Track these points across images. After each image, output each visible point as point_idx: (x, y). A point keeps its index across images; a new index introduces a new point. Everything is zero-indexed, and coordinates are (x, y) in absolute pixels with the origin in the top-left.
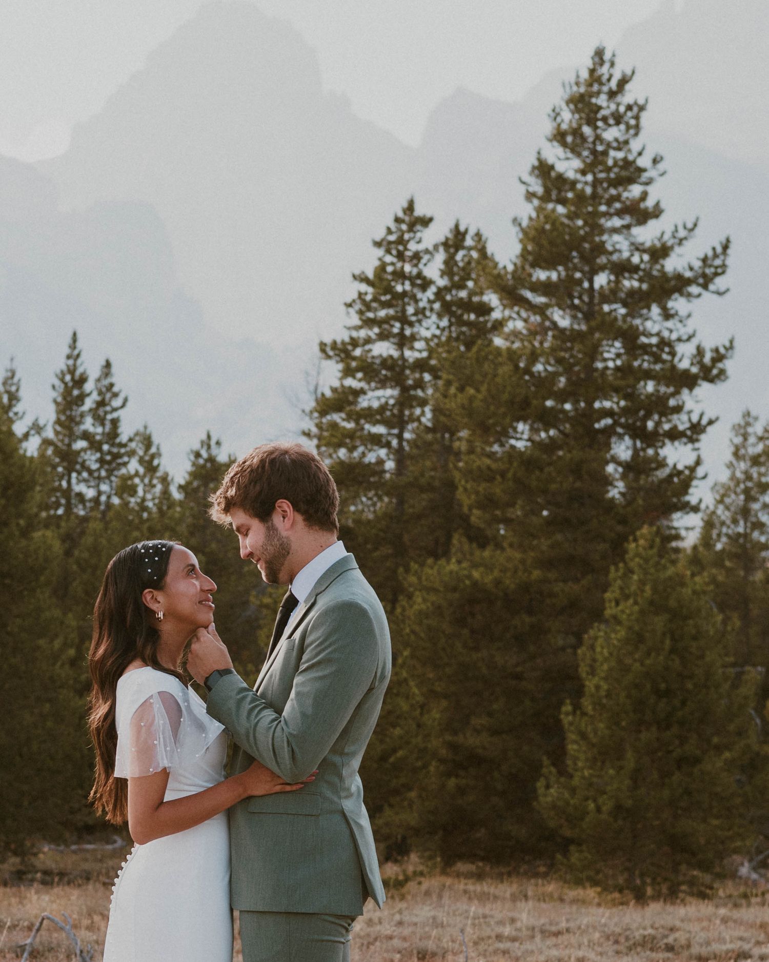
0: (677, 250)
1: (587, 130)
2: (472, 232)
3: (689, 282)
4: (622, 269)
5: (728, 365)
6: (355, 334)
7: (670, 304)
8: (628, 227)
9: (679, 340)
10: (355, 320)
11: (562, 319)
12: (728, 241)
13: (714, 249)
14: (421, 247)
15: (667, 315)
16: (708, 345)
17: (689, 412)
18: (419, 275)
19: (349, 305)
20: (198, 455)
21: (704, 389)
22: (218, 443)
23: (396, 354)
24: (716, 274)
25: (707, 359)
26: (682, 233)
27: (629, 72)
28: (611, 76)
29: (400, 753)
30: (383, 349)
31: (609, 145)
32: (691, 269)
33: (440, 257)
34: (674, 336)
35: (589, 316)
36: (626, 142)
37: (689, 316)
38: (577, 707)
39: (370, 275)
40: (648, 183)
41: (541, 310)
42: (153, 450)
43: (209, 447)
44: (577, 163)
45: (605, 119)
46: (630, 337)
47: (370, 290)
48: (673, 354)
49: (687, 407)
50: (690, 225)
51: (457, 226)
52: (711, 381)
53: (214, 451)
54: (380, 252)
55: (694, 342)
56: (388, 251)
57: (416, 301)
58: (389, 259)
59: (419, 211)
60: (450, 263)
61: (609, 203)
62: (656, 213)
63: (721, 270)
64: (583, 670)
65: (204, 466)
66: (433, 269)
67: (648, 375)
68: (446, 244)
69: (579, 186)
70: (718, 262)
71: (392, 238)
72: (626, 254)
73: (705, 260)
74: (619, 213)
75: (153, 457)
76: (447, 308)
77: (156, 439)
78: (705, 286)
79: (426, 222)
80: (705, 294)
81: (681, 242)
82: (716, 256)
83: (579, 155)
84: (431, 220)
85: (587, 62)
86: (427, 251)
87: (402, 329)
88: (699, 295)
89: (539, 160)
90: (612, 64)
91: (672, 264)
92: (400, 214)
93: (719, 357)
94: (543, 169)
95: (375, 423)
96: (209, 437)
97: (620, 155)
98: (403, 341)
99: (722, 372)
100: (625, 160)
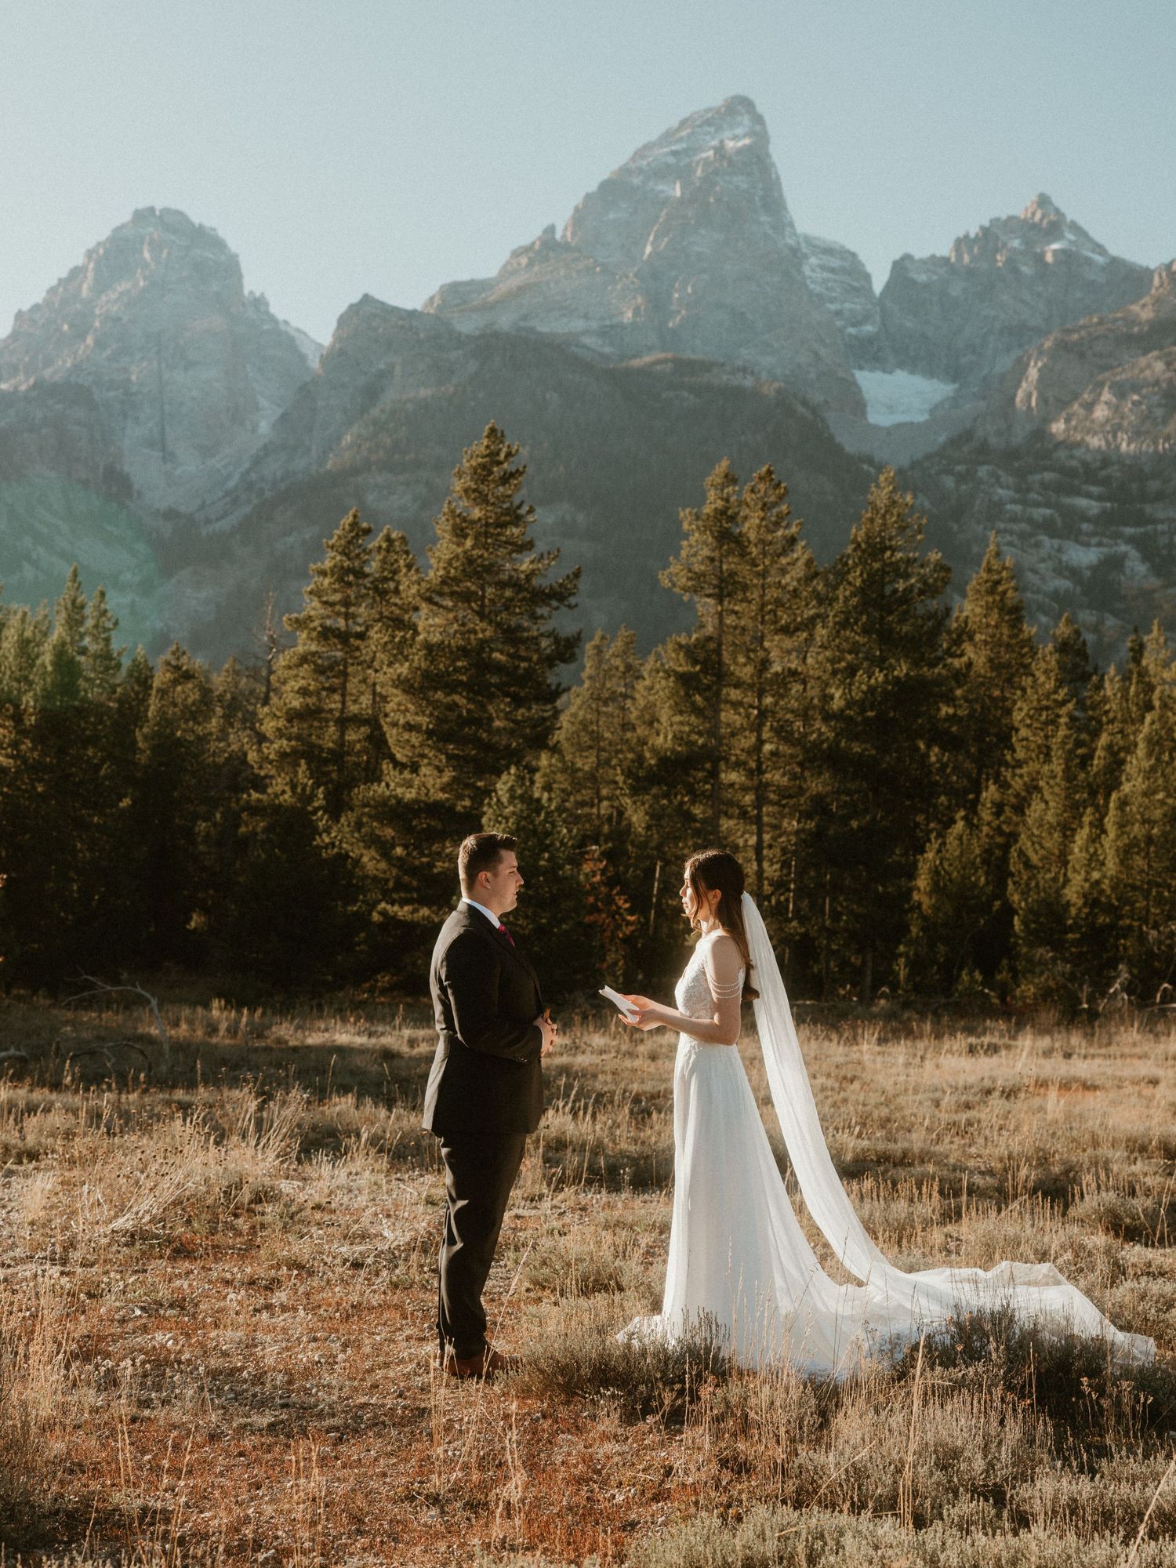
1: (484, 487)
3: (550, 597)
4: (504, 584)
5: (577, 649)
7: (538, 610)
8: (511, 554)
9: (543, 635)
12: (578, 571)
13: (569, 577)
14: (361, 549)
15: (536, 617)
16: (564, 637)
17: (550, 683)
18: (360, 570)
21: (561, 667)
23: (342, 625)
24: (570, 594)
25: (563, 647)
26: (546, 561)
27: (513, 447)
28: (501, 450)
32: (552, 588)
34: (539, 632)
35: (480, 613)
36: (511, 496)
37: (551, 618)
40: (526, 525)
41: (449, 610)
44: (477, 510)
45: (495, 481)
47: (324, 580)
48: (539, 644)
49: (548, 680)
51: (387, 536)
52: (565, 662)
55: (554, 635)
56: (340, 553)
57: (358, 588)
58: (339, 558)
59: (362, 524)
60: (384, 562)
61: (496, 538)
62: (530, 546)
63: (573, 591)
66: (373, 567)
68: (381, 548)
69: (476, 526)
70: (571, 585)
71: (342, 543)
72: (508, 574)
73: (562, 583)
74: (505, 545)
78: (562, 602)
80: (562, 606)
82: (570, 581)
83: (478, 504)
84: (371, 531)
85: (483, 441)
86: (365, 553)
87: (347, 609)
88: (558, 607)
90: (502, 442)
93: (571, 644)
94: (451, 514)
97: (507, 505)
98: (348, 617)
99: (573, 655)
100: (510, 508)
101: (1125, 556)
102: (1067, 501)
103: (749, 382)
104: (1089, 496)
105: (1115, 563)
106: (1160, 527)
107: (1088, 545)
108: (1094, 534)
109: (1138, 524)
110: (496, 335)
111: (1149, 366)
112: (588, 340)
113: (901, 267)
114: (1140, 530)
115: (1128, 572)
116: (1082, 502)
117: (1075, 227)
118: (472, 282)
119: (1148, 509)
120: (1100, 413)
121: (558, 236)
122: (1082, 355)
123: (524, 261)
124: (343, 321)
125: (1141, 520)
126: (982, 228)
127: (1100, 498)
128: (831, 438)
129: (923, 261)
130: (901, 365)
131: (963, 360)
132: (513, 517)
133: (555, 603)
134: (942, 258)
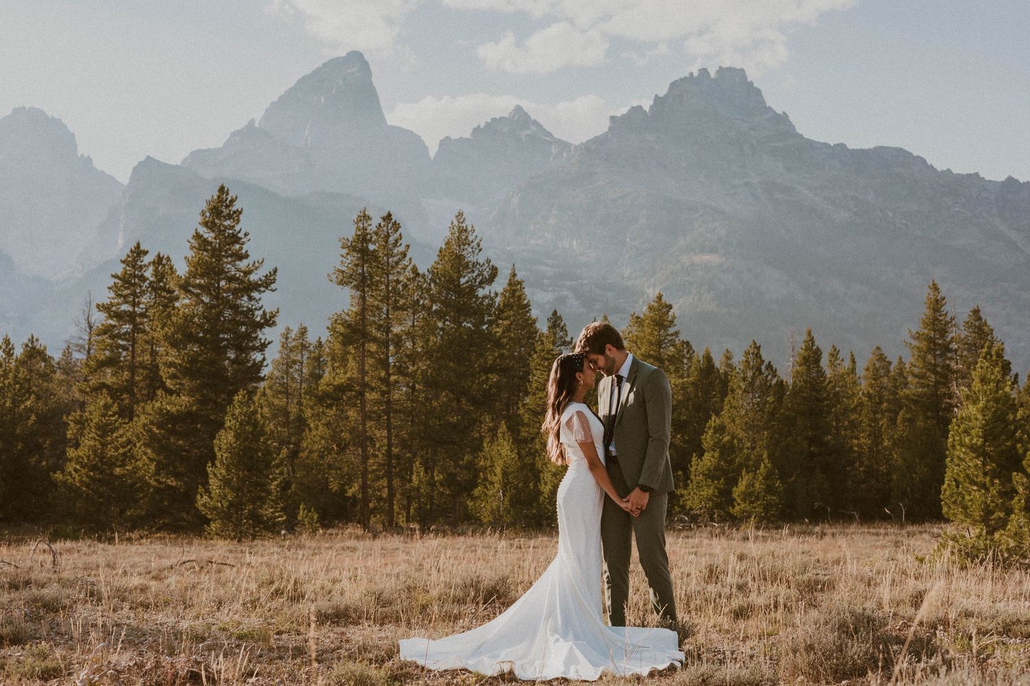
0: (255, 272)
1: (217, 221)
2: (165, 256)
3: (260, 286)
4: (231, 279)
5: (277, 319)
6: (112, 301)
7: (252, 294)
8: (234, 261)
9: (256, 309)
10: (112, 295)
11: (206, 299)
12: (276, 269)
13: (270, 272)
14: (142, 264)
15: (251, 298)
16: (268, 310)
17: (260, 339)
18: (142, 276)
19: (110, 288)
20: (27, 346)
21: (267, 330)
22: (37, 340)
23: (131, 309)
24: (272, 283)
25: (268, 317)
26: (257, 265)
27: (234, 197)
28: (227, 199)
29: (138, 485)
30: (125, 307)
31: (226, 227)
32: (261, 280)
33: (151, 268)
34: (254, 307)
35: (217, 297)
36: (234, 226)
37: (260, 299)
38: (213, 465)
39: (119, 274)
40: (243, 244)
41: (197, 295)
42: (11, 346)
43: (33, 342)
44: (213, 235)
45: (224, 217)
46: (235, 308)
47: (120, 282)
48: (253, 315)
49: (259, 337)
50: (260, 261)
51: (159, 255)
52: (270, 326)
53: (35, 344)
54: (124, 266)
55: (262, 310)
56: (128, 265)
57: (141, 287)
58: (128, 268)
59: (142, 248)
60: (156, 271)
61: (226, 252)
62: (247, 256)
63: (274, 281)
64: (216, 449)
65: (29, 352)
66: (149, 273)
67: (243, 324)
68: (154, 262)
69: (213, 244)
70: (272, 278)
71: (129, 259)
72: (233, 273)
73: (266, 276)
74: (231, 256)
75: (10, 350)
76: (154, 289)
77: (12, 341)
78: (266, 288)
79: (146, 253)
80: (267, 292)
81: (256, 269)
82: (271, 275)
83: (213, 231)
84: (147, 252)
85: (216, 194)
86: (145, 266)
87: (134, 299)
88: (264, 291)
89: (197, 233)
90: (227, 194)
91: (253, 277)
92: (133, 249)
93: (273, 316)
94: (198, 236)
95: (123, 340)
96: (33, 337)
97: (231, 232)
99: (274, 322)
100: (233, 233)
101: (567, 296)
102: (536, 267)
104: (546, 265)
105: (561, 300)
107: (546, 291)
108: (549, 286)
109: (572, 280)
111: (576, 196)
112: (275, 183)
113: (445, 142)
114: (574, 283)
115: (569, 305)
116: (544, 268)
117: (535, 123)
118: (209, 150)
119: (578, 271)
120: (552, 221)
121: (257, 125)
122: (541, 190)
123: (238, 139)
124: (135, 171)
125: (574, 277)
126: (487, 123)
127: (552, 266)
129: (456, 140)
132: (235, 239)
133: (262, 289)
134: (466, 139)
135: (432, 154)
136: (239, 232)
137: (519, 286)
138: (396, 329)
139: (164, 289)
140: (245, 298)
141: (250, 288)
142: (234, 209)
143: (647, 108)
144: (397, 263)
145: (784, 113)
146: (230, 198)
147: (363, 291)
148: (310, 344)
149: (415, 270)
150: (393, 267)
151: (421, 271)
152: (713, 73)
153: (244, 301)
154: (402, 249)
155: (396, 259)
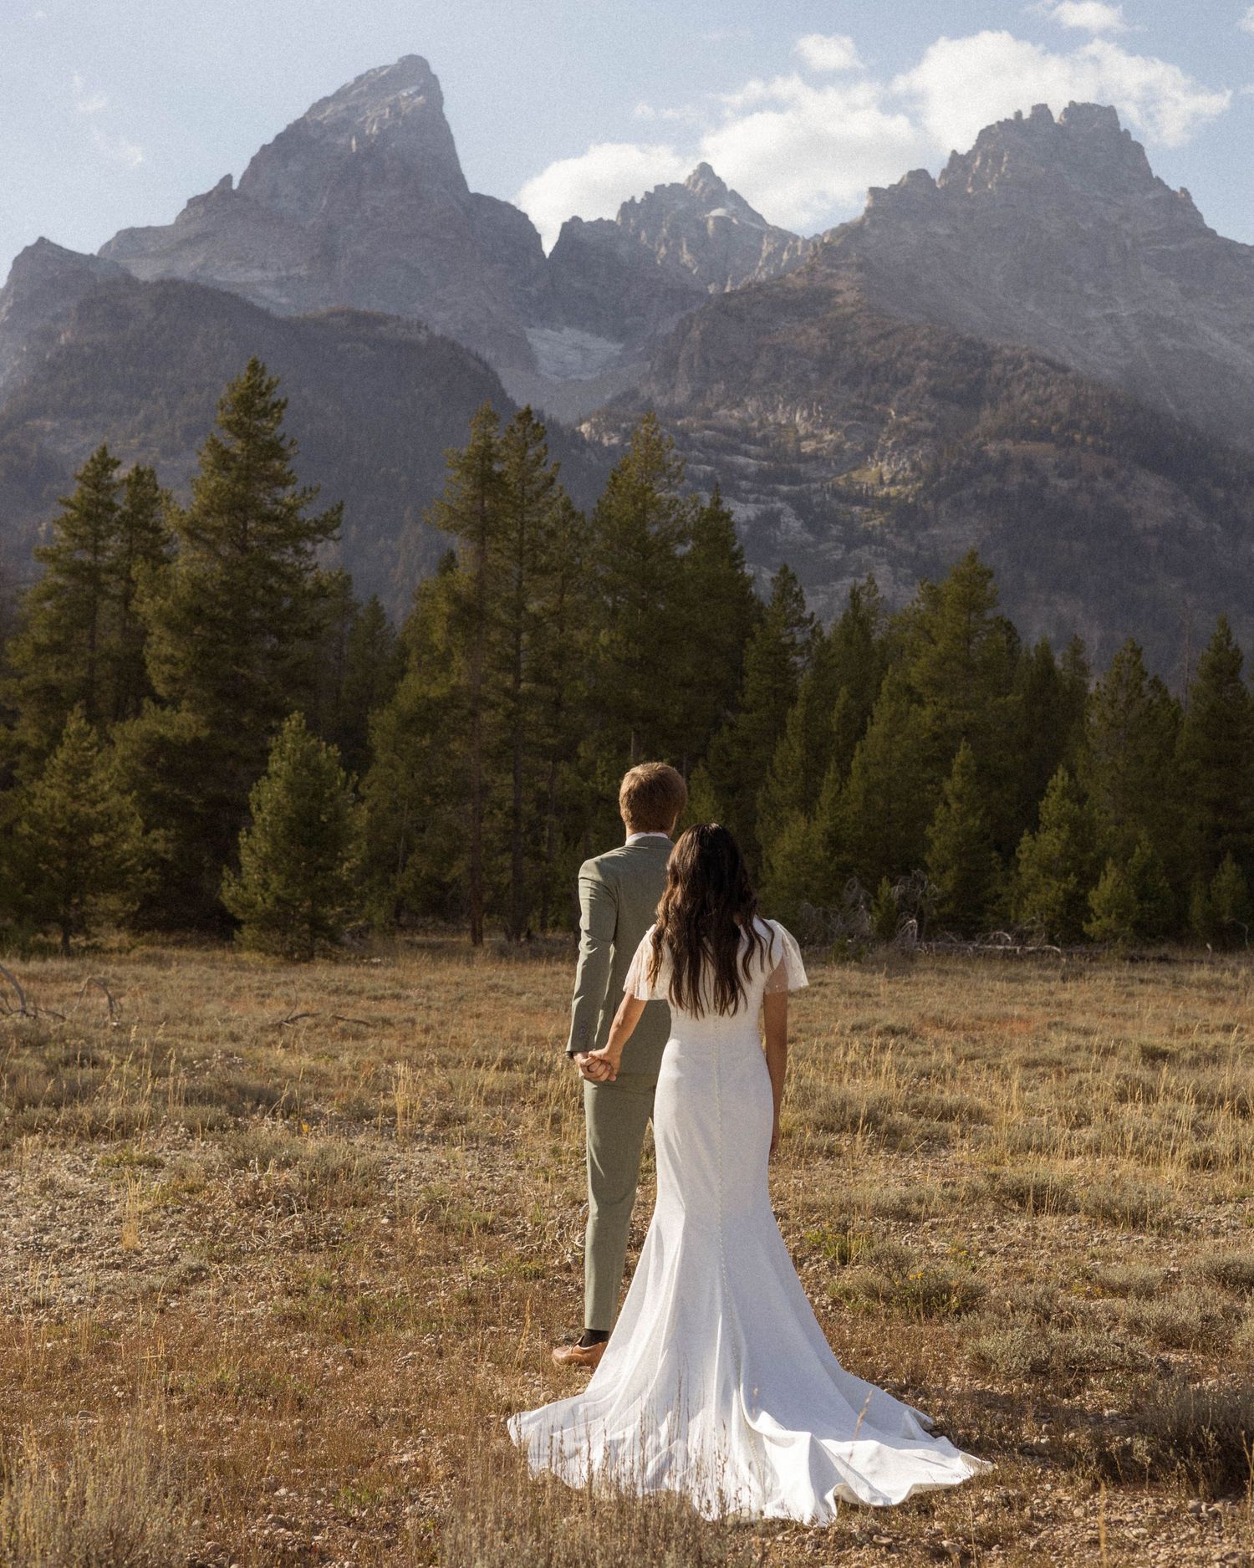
0: (306, 506)
1: (245, 419)
2: (148, 470)
3: (314, 530)
4: (266, 518)
6: (61, 544)
7: (301, 544)
8: (272, 487)
9: (306, 569)
10: (61, 533)
11: (225, 550)
12: (342, 502)
13: (332, 509)
14: (111, 482)
15: (298, 552)
16: (325, 572)
18: (109, 502)
19: (59, 524)
23: (91, 559)
24: (333, 527)
26: (309, 494)
27: (274, 380)
28: (262, 382)
30: (82, 555)
31: (259, 430)
32: (315, 521)
33: (125, 490)
34: (303, 566)
35: (242, 547)
36: (273, 429)
37: (314, 552)
38: (250, 833)
39: (74, 499)
40: (287, 459)
41: (212, 544)
44: (238, 442)
46: (272, 567)
47: (74, 512)
48: (301, 579)
50: (315, 489)
51: (137, 468)
54: (81, 485)
55: (316, 570)
56: (87, 484)
57: (107, 521)
58: (87, 489)
59: (111, 454)
60: (133, 495)
61: (259, 472)
62: (291, 480)
63: (337, 524)
64: (252, 807)
66: (122, 501)
67: (286, 594)
68: (129, 480)
69: (239, 459)
70: (334, 518)
71: (89, 474)
72: (269, 507)
73: (326, 516)
74: (267, 478)
76: (130, 526)
79: (117, 464)
80: (325, 540)
81: (308, 501)
82: (333, 514)
83: (241, 438)
85: (245, 372)
86: (115, 485)
87: (96, 541)
88: (321, 540)
89: (213, 440)
90: (263, 374)
91: (303, 516)
92: (96, 456)
94: (215, 446)
97: (268, 438)
98: (96, 550)
100: (271, 441)
101: (780, 512)
102: (728, 458)
103: (422, 337)
104: (747, 454)
105: (772, 518)
106: (814, 486)
107: (746, 501)
108: (750, 492)
109: (791, 483)
110: (174, 283)
111: (804, 331)
112: (266, 291)
113: (572, 230)
114: (794, 488)
115: (783, 527)
116: (741, 460)
117: (735, 196)
118: (148, 229)
119: (802, 468)
120: (758, 375)
121: (235, 185)
122: (741, 320)
123: (201, 210)
124: (17, 262)
125: (795, 478)
126: (647, 193)
127: (757, 457)
128: (503, 392)
129: (591, 224)
130: (569, 323)
131: (627, 321)
132: (275, 450)
133: (319, 537)
134: (610, 222)
135: (548, 247)
136: (282, 439)
137: (724, 522)
138: (534, 607)
139: (145, 526)
140: (290, 550)
141: (296, 534)
142: (274, 398)
143: (935, 174)
144: (538, 494)
145: (1184, 190)
146: (266, 382)
147: (482, 542)
148: (358, 606)
149: (567, 506)
150: (531, 501)
151: (577, 507)
152: (1057, 116)
153: (288, 556)
154: (548, 470)
155: (535, 487)
